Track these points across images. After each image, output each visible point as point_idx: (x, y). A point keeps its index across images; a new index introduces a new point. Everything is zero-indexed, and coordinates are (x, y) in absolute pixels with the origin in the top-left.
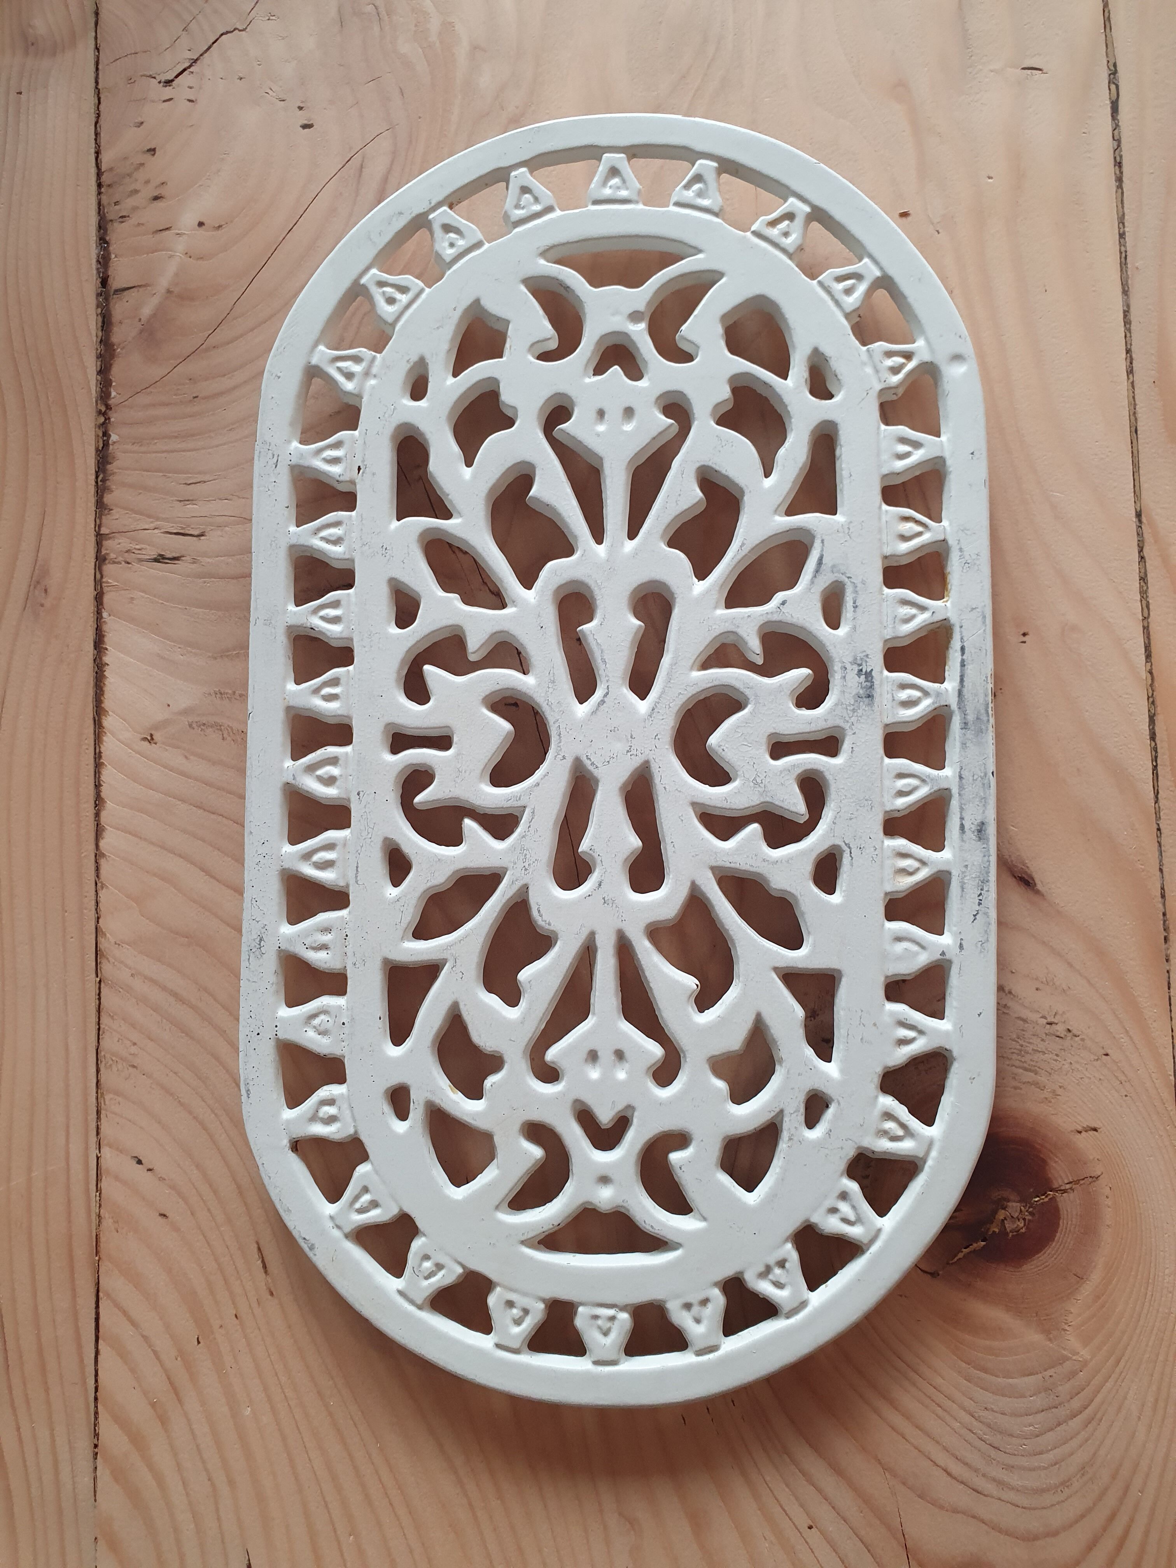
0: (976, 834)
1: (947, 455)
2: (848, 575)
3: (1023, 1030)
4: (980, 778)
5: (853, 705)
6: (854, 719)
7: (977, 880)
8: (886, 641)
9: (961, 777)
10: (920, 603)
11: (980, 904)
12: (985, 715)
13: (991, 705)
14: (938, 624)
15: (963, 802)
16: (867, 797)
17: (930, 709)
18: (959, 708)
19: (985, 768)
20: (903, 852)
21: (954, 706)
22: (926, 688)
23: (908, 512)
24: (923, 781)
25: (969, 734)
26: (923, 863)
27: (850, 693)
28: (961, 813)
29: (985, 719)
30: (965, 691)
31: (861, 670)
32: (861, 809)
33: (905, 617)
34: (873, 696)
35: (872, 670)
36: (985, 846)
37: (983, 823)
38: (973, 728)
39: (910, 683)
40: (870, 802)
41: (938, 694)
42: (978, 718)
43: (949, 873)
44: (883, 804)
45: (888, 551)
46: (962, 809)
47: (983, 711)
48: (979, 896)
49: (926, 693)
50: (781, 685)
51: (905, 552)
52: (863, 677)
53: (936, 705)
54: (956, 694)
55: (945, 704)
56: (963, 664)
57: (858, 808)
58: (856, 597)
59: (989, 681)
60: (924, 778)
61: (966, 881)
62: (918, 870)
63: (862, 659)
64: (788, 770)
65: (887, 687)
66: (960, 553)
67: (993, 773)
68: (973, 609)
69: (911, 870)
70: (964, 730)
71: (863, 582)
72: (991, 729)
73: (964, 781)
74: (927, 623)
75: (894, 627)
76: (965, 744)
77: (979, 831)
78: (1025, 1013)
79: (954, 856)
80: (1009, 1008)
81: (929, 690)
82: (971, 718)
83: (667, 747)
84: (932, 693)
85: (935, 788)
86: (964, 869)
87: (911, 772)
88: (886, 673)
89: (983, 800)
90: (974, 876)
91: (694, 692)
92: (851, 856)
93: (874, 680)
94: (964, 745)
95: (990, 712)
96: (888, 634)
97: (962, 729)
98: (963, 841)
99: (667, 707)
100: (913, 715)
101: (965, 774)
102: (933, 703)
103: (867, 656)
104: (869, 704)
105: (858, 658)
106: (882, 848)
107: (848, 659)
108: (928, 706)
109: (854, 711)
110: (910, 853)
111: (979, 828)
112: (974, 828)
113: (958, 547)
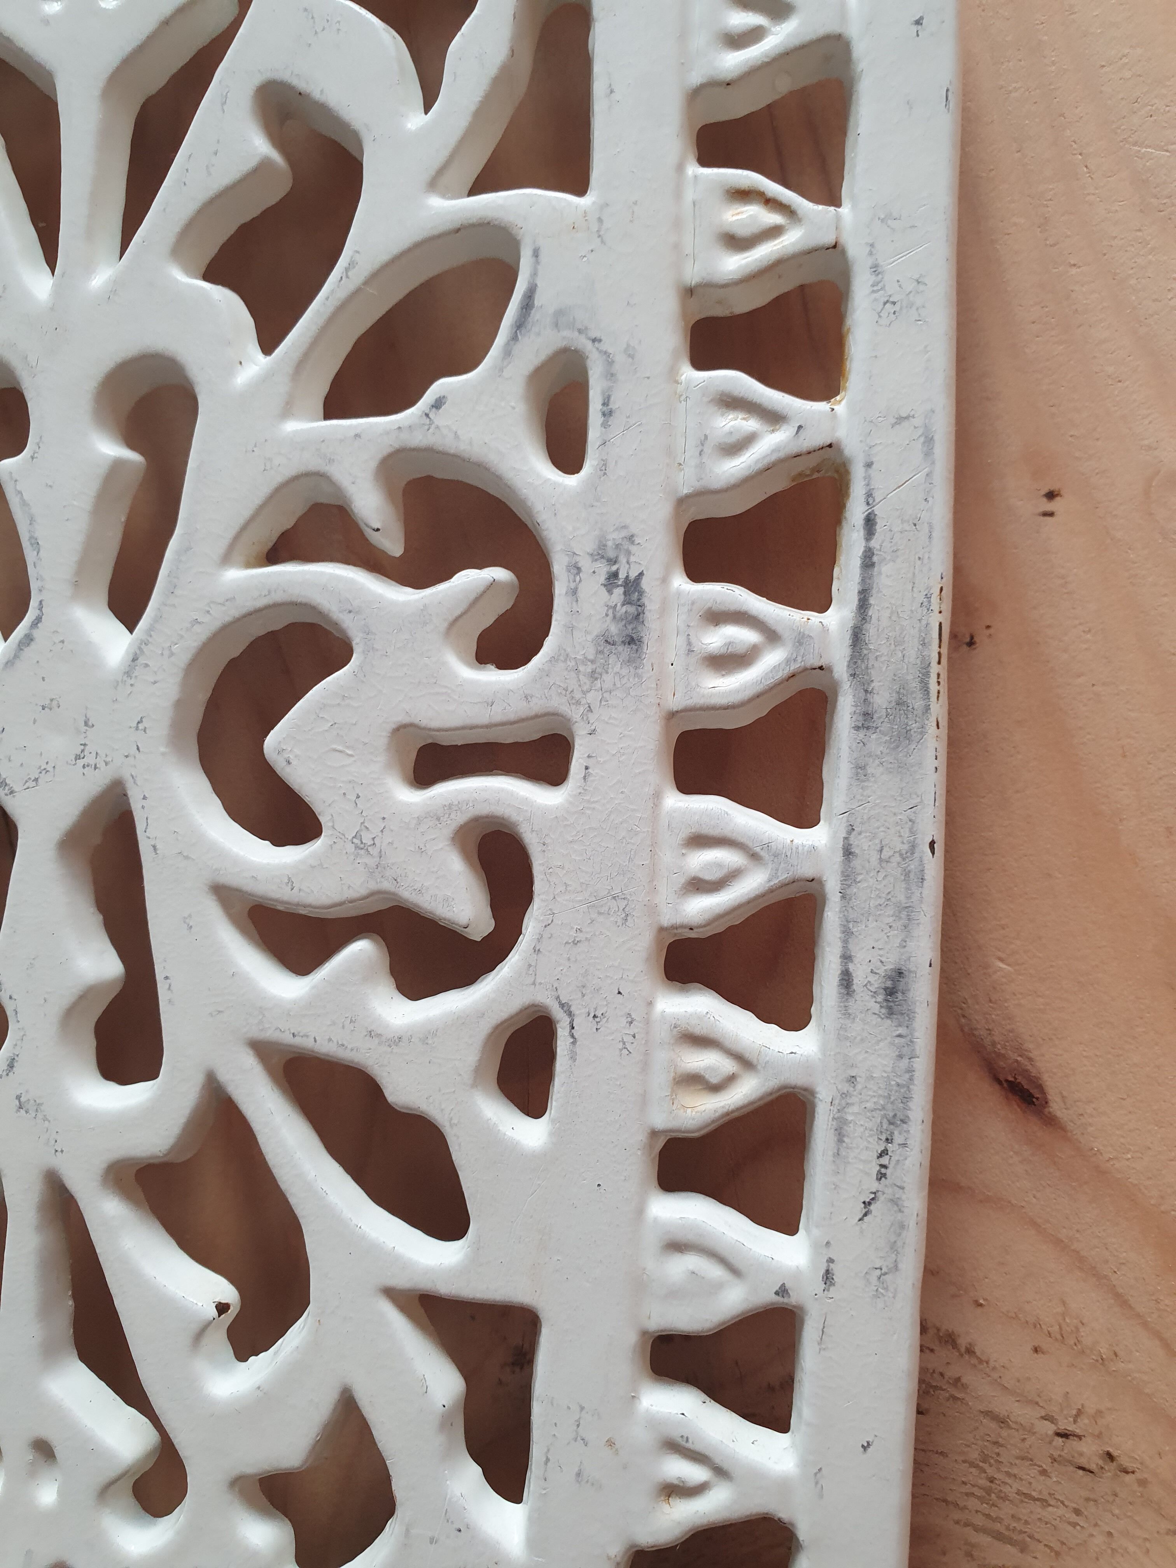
0: (880, 998)
1: (854, 31)
2: (593, 334)
3: (996, 1443)
4: (898, 858)
5: (592, 662)
6: (592, 697)
7: (878, 1115)
8: (682, 502)
9: (848, 853)
10: (766, 403)
11: (881, 1176)
12: (919, 695)
13: (935, 669)
14: (812, 461)
15: (852, 915)
16: (616, 891)
17: (780, 675)
18: (853, 675)
19: (912, 832)
20: (698, 1031)
21: (841, 670)
22: (771, 623)
23: (747, 177)
24: (754, 857)
25: (876, 742)
26: (745, 1062)
27: (587, 632)
28: (845, 942)
29: (918, 704)
30: (871, 631)
31: (615, 575)
32: (601, 919)
33: (732, 439)
34: (640, 640)
35: (641, 574)
36: (901, 1031)
37: (900, 973)
38: (885, 727)
39: (733, 608)
40: (623, 904)
41: (801, 639)
42: (900, 703)
43: (810, 1092)
44: (652, 909)
45: (693, 274)
46: (847, 933)
47: (915, 685)
48: (880, 1156)
49: (772, 636)
50: (425, 606)
51: (736, 277)
52: (620, 590)
53: (794, 667)
54: (847, 640)
55: (817, 664)
56: (868, 562)
57: (594, 915)
58: (610, 388)
59: (935, 606)
60: (758, 849)
61: (850, 1118)
62: (730, 1080)
63: (618, 546)
64: (435, 816)
65: (677, 620)
66: (873, 278)
67: (932, 844)
68: (900, 420)
69: (714, 1080)
70: (861, 734)
71: (630, 353)
72: (932, 729)
73: (856, 863)
74: (781, 454)
75: (701, 466)
76: (863, 768)
77: (890, 992)
78: (1005, 1405)
79: (824, 1048)
80: (965, 1387)
81: (779, 629)
82: (882, 700)
83: (162, 749)
84: (786, 634)
85: (783, 877)
86: (846, 1087)
87: (727, 832)
88: (681, 583)
89: (904, 915)
90: (869, 1105)
91: (228, 619)
92: (572, 1036)
93: (645, 600)
94: (860, 771)
95: (933, 687)
96: (686, 482)
97: (857, 728)
98: (846, 1013)
99: (166, 653)
100: (737, 691)
101: (862, 844)
102: (788, 661)
103: (631, 539)
104: (630, 661)
105: (610, 543)
106: (647, 1021)
107: (585, 546)
108: (775, 668)
109: (594, 676)
110: (712, 1036)
111: (889, 984)
112: (876, 983)
113: (870, 262)
